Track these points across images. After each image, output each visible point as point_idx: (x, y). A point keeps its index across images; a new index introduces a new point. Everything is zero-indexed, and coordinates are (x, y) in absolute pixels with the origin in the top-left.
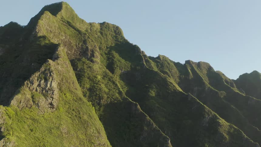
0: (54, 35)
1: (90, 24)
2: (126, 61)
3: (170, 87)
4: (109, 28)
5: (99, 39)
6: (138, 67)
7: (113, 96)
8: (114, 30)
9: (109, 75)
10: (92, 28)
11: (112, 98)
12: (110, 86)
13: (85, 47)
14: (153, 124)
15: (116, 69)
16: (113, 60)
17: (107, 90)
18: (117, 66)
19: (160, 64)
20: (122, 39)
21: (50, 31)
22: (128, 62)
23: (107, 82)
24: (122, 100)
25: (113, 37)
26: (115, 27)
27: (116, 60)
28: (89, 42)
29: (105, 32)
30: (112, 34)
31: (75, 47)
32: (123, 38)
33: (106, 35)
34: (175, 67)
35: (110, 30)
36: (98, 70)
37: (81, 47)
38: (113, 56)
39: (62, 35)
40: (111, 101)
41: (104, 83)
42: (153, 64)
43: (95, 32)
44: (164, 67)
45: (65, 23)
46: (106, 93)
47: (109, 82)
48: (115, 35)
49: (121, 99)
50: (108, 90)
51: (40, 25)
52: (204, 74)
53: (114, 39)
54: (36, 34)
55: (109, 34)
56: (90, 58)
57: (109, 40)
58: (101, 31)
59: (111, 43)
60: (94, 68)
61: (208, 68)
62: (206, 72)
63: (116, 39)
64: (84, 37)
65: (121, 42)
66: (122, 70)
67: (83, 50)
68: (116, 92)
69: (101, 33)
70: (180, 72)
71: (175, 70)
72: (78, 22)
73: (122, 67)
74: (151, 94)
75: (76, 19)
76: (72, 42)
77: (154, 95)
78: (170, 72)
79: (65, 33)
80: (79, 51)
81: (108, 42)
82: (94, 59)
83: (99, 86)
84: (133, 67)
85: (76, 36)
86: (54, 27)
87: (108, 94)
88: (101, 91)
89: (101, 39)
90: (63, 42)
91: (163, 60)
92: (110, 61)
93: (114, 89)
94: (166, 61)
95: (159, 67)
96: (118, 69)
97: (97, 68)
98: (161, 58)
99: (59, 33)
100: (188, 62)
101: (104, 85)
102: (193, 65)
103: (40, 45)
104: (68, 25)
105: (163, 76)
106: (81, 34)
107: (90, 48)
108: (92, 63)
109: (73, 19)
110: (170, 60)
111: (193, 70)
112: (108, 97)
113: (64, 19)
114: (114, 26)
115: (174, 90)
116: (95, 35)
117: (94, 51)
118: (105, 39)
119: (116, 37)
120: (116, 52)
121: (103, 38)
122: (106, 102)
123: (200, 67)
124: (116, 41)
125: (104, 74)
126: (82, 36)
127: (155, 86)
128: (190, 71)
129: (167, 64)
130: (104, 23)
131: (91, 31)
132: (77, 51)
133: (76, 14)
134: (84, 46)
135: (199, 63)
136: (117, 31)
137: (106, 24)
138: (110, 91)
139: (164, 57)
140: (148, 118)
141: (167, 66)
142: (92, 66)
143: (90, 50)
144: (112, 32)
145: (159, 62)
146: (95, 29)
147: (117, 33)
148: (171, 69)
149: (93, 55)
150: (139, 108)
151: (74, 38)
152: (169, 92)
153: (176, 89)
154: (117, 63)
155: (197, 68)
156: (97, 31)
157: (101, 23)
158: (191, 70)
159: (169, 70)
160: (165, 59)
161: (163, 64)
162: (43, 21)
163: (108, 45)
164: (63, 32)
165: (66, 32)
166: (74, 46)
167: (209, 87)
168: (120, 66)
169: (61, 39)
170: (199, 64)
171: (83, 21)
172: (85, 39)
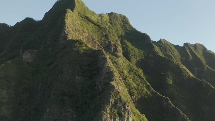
0: (79, 33)
1: (100, 15)
2: (139, 50)
3: (184, 74)
4: (117, 17)
5: (110, 29)
6: (150, 55)
7: (143, 91)
8: (121, 19)
9: (134, 69)
10: (102, 19)
11: (142, 93)
12: (137, 80)
13: (108, 42)
14: (187, 119)
15: (132, 58)
16: (127, 49)
17: (135, 85)
18: (132, 55)
19: (163, 48)
20: (130, 28)
21: (75, 29)
22: (141, 51)
23: (133, 76)
24: (152, 94)
25: (121, 26)
26: (122, 17)
27: (130, 49)
28: (111, 37)
29: (114, 22)
30: (120, 24)
31: (98, 43)
32: (130, 26)
33: (116, 25)
34: (176, 50)
35: (118, 19)
36: (123, 64)
37: (103, 42)
38: (127, 46)
39: (86, 32)
40: (141, 96)
41: (131, 78)
42: (157, 48)
43: (106, 22)
44: (167, 51)
45: (83, 18)
46: (135, 88)
47: (136, 76)
48: (123, 24)
49: (150, 93)
50: (137, 85)
51: (68, 26)
52: (200, 55)
53: (122, 28)
54: (66, 36)
55: (117, 23)
56: (113, 52)
57: (119, 29)
58: (111, 21)
59: (120, 32)
60: (119, 63)
61: (203, 49)
62: (202, 53)
63: (124, 28)
64: (105, 32)
65: (129, 30)
66: (136, 59)
67: (106, 45)
68: (145, 86)
69: (111, 23)
70: (180, 54)
71: (176, 52)
72: (90, 14)
73: (136, 56)
74: (169, 82)
75: (87, 11)
76: (94, 37)
77: (172, 83)
78: (173, 55)
79: (88, 30)
80: (102, 46)
81: (118, 32)
82: (118, 54)
83: (128, 81)
84: (146, 55)
85: (97, 31)
86: (77, 25)
87: (137, 90)
88: (130, 87)
89: (111, 29)
90: (87, 39)
91: (165, 44)
92: (125, 50)
93: (142, 83)
94: (167, 44)
95: (163, 51)
96: (133, 58)
97: (122, 63)
98: (163, 42)
99: (83, 30)
100: (186, 45)
101: (131, 80)
102: (191, 47)
103: (78, 52)
104: (87, 20)
105: (176, 63)
106: (101, 29)
107: (112, 42)
108: (117, 57)
109: (85, 11)
110: (170, 44)
111: (191, 51)
112: (138, 93)
113: (81, 14)
114: (121, 15)
115: (188, 76)
116: (106, 25)
117: (117, 45)
118: (116, 29)
119: (124, 26)
120: (128, 41)
121: (113, 28)
122: (137, 98)
123: (197, 48)
124: (125, 29)
125: (129, 68)
126: (102, 31)
127: (171, 73)
128: (189, 53)
129: (169, 47)
130: (112, 13)
131: (102, 22)
132: (100, 46)
133: (86, 7)
134: (106, 42)
135: (195, 44)
136: (124, 20)
137: (114, 14)
138: (138, 86)
139: (165, 41)
140: (182, 113)
141: (169, 50)
142: (117, 61)
143: (113, 45)
144: (120, 21)
145: (162, 46)
146: (105, 20)
147: (125, 22)
148: (174, 52)
149: (116, 50)
150: (171, 103)
151: (96, 34)
152: (185, 78)
153: (190, 75)
154: (132, 53)
155: (194, 50)
156: (107, 21)
157: (109, 14)
158: (189, 51)
159: (172, 53)
160: (166, 43)
161: (166, 48)
162: (68, 21)
163: (119, 34)
164: (86, 29)
165: (88, 28)
166: (97, 41)
167: (208, 68)
168: (134, 54)
169: (85, 36)
170: (195, 46)
171: (93, 13)
172: (107, 34)
